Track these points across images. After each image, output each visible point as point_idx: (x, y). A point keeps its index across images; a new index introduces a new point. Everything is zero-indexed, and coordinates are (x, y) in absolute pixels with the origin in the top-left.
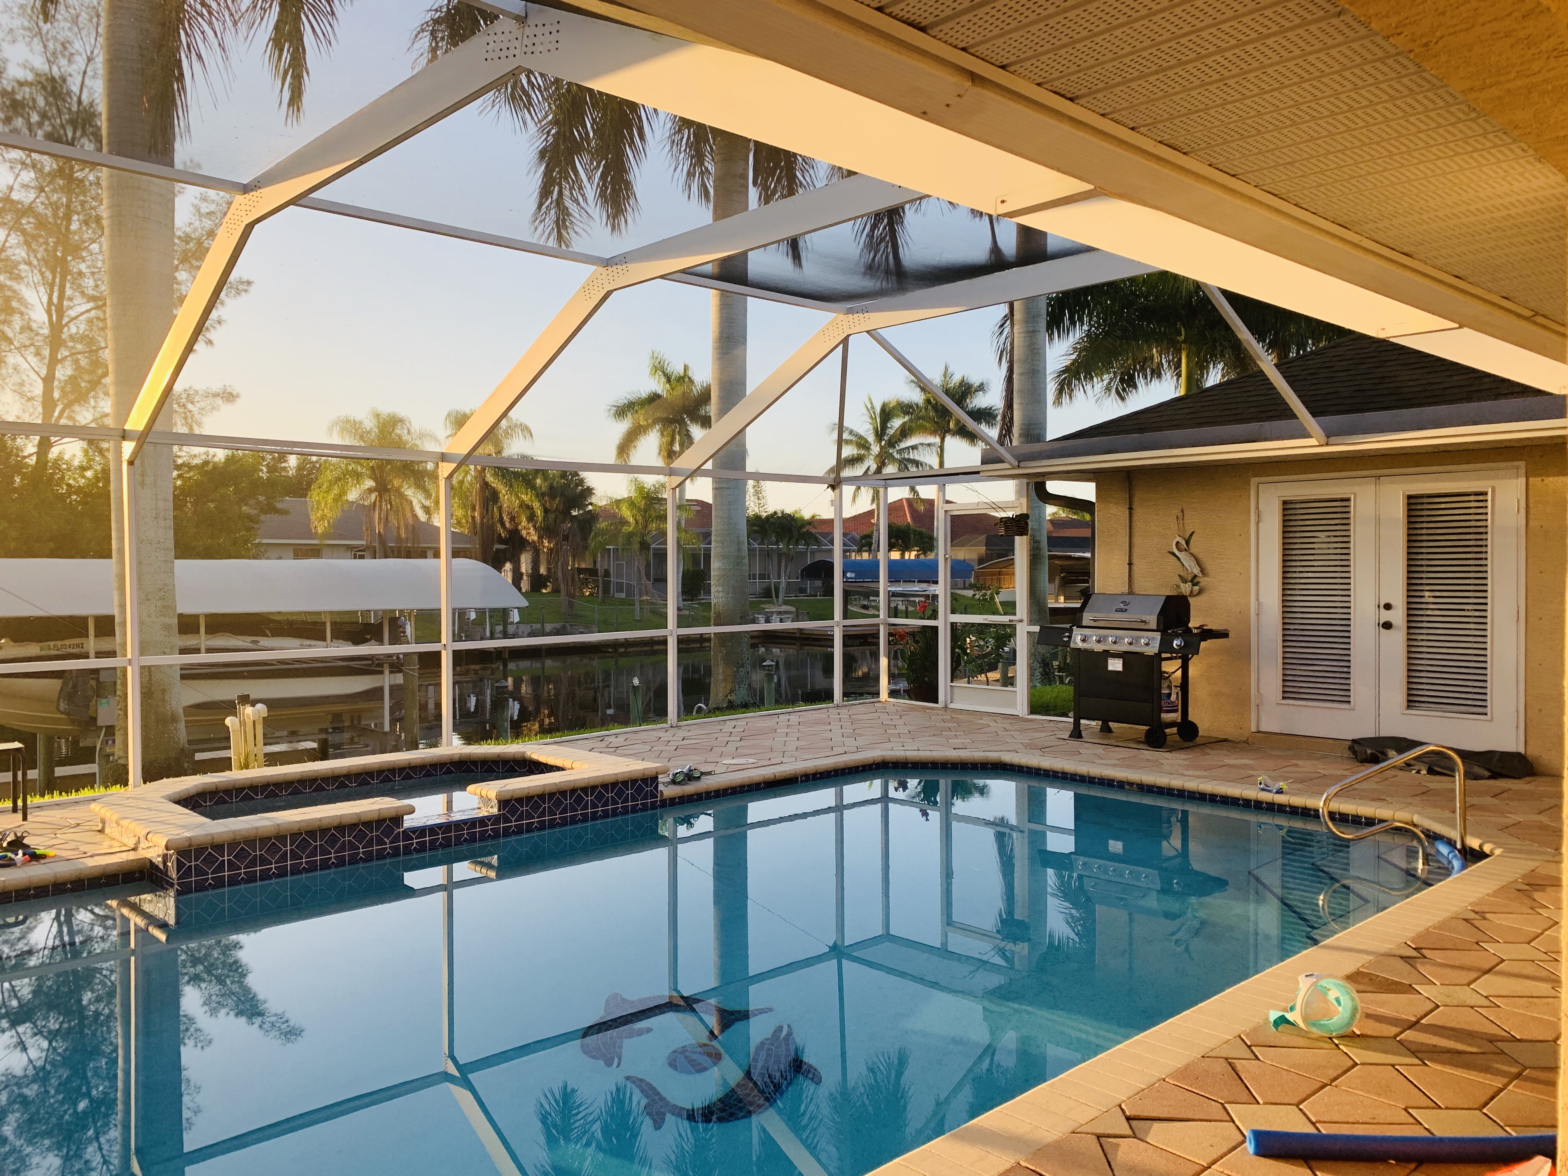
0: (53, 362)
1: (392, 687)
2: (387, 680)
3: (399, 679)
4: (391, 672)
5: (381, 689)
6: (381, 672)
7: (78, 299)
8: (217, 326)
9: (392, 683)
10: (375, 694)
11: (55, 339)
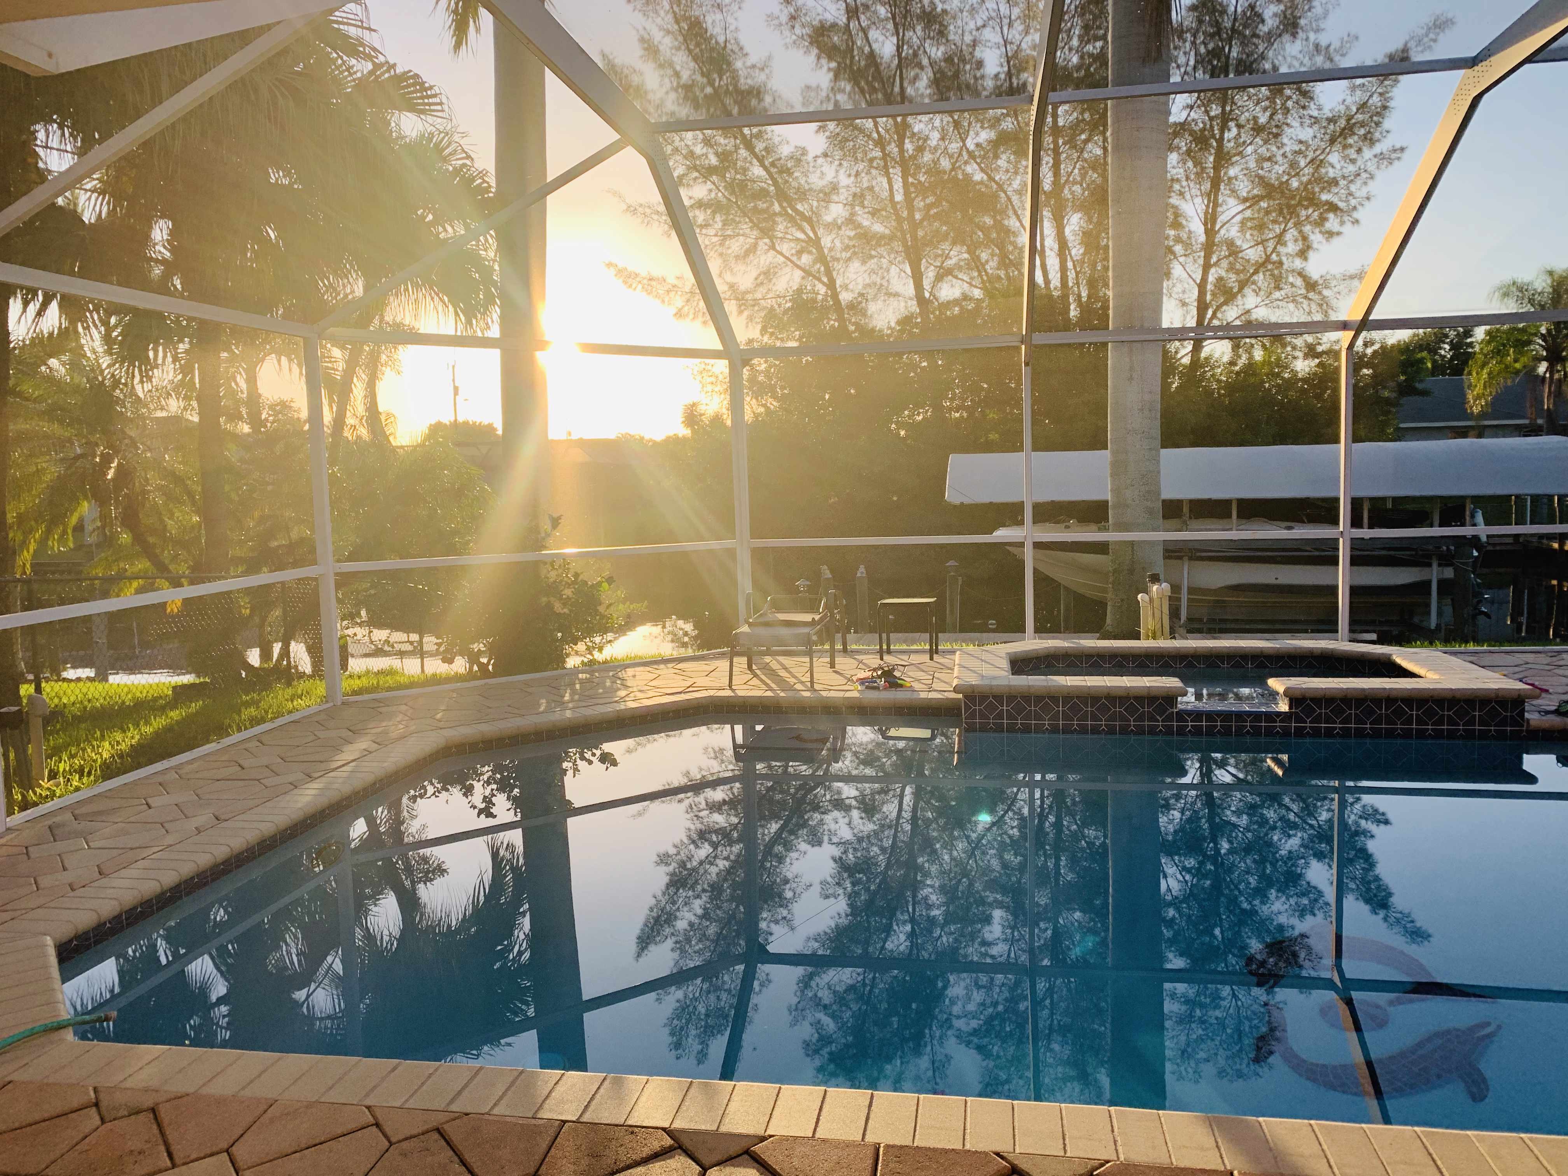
0: (1206, 267)
1: (1440, 582)
2: (1435, 574)
3: (1449, 573)
4: (1440, 565)
5: (1427, 584)
6: (1430, 565)
7: (1232, 202)
8: (1366, 203)
9: (1441, 577)
10: (1423, 587)
11: (1209, 247)
